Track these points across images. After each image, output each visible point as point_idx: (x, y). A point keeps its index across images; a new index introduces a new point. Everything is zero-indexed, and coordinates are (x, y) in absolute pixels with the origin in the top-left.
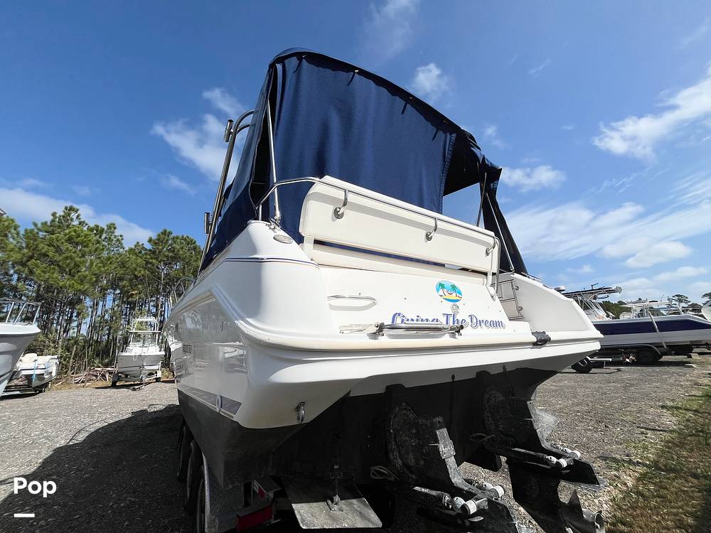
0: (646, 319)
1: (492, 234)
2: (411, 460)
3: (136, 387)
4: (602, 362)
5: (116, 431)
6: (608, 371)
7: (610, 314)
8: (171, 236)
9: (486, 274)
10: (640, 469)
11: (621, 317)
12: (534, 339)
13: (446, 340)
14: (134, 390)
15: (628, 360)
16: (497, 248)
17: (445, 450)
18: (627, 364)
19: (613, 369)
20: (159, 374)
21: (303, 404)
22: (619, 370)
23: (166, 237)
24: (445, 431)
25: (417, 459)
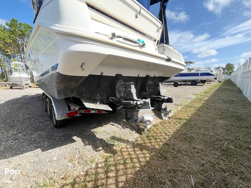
0: (198, 72)
1: (161, 23)
2: (122, 95)
3: (22, 89)
4: (182, 84)
5: (16, 100)
6: (183, 87)
7: (189, 70)
8: (18, 23)
9: (155, 41)
10: (183, 106)
11: (191, 72)
12: (167, 58)
13: (138, 49)
14: (21, 90)
15: (189, 84)
16: (161, 29)
17: (133, 91)
18: (188, 85)
19: (184, 86)
20: (30, 85)
21: (83, 63)
22: (185, 86)
23: (16, 23)
24: (134, 86)
25: (124, 94)
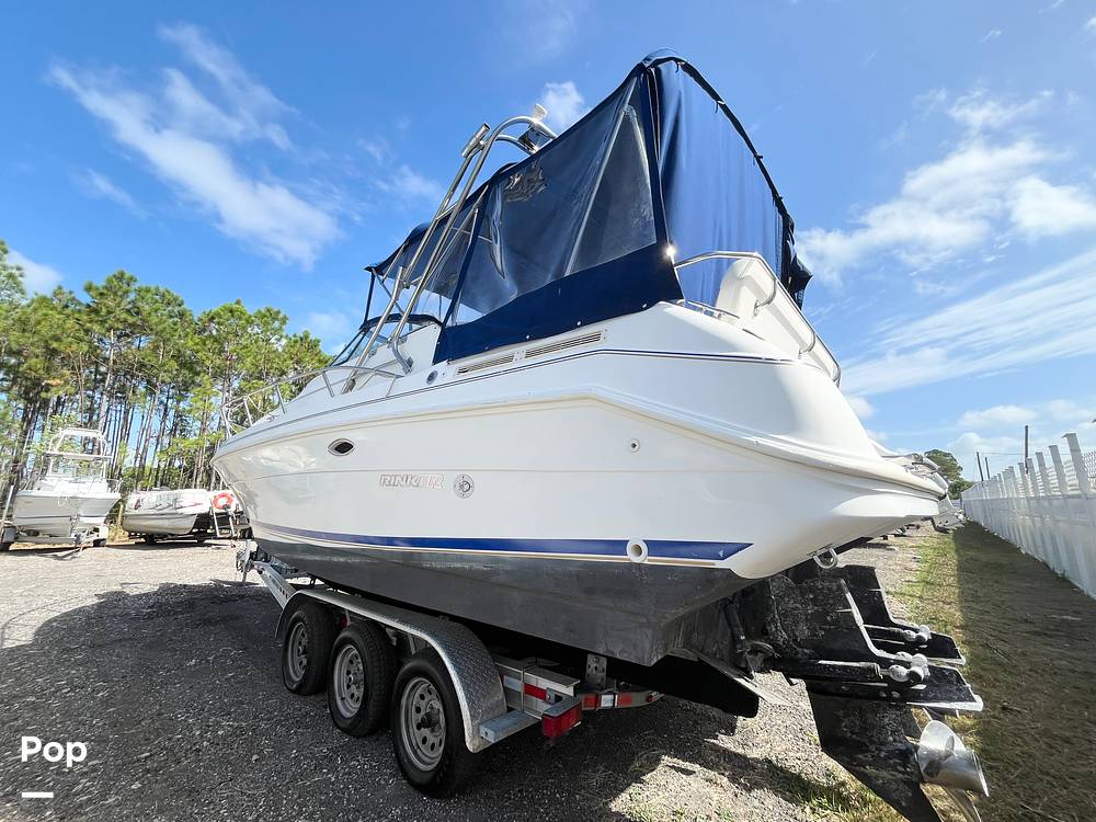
2: (802, 631)
8: (135, 286)
20: (104, 533)
23: (125, 287)
25: (813, 630)
